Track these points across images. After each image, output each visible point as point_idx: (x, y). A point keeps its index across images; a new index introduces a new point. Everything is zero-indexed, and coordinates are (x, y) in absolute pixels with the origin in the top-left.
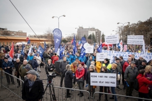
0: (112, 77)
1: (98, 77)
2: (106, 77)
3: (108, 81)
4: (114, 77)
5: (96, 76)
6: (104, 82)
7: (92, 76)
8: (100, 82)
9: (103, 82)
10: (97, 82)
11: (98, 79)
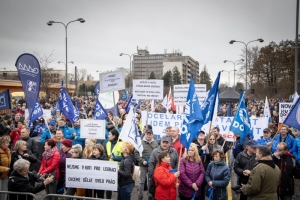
0: (109, 169)
1: (80, 167)
2: (98, 168)
3: (101, 178)
4: (113, 170)
5: (77, 167)
6: (94, 181)
7: (69, 167)
8: (85, 180)
9: (91, 181)
10: (78, 179)
11: (81, 173)
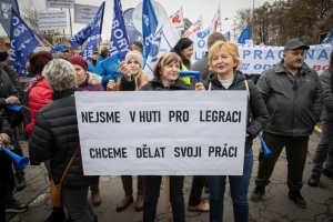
0: (219, 116)
1: (124, 117)
2: (181, 116)
3: (192, 142)
4: (231, 117)
5: (114, 117)
6: (170, 152)
7: (87, 117)
8: (142, 152)
9: (160, 152)
10: (121, 153)
11: (128, 134)
